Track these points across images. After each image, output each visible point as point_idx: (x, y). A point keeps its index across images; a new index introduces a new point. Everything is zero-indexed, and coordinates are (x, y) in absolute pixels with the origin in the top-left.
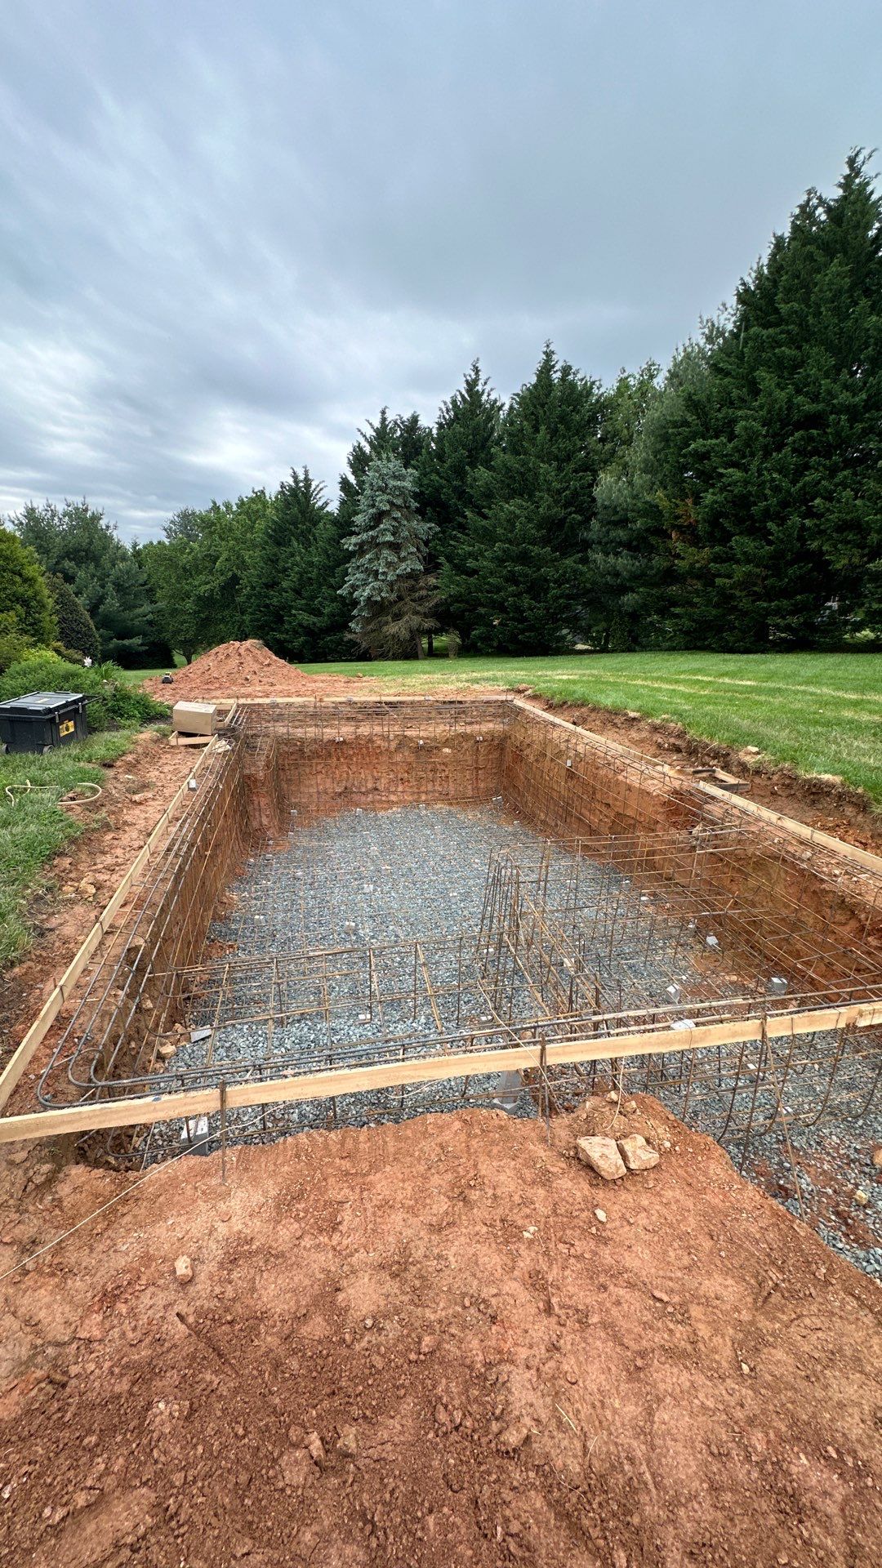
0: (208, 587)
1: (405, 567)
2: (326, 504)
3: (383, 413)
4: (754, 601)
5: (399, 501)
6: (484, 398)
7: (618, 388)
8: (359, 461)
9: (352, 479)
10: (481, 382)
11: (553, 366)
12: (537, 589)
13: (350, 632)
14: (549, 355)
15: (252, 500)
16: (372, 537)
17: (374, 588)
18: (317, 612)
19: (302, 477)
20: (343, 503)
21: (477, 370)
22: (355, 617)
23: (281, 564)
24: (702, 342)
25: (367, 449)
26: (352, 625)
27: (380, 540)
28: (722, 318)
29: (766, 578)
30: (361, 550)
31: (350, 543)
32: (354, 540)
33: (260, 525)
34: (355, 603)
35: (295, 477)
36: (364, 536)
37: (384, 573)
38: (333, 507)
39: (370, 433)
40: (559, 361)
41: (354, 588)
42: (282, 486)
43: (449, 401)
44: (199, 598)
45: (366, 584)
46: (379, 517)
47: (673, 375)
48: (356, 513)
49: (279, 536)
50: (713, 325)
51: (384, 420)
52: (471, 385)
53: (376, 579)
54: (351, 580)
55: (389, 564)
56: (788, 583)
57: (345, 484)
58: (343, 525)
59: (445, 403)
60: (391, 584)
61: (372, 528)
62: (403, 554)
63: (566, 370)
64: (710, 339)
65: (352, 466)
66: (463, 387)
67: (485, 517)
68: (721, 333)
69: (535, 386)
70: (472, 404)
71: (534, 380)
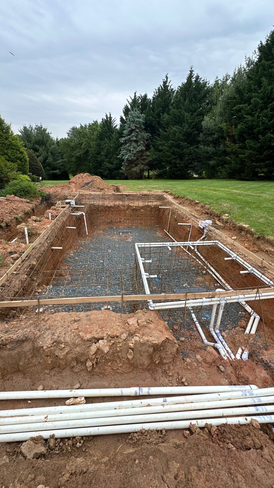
0: (79, 153)
1: (139, 149)
2: (116, 126)
3: (135, 94)
4: (252, 163)
5: (138, 126)
6: (169, 88)
7: (215, 84)
8: (126, 111)
9: (124, 118)
10: (168, 82)
11: (193, 76)
12: (181, 157)
13: (121, 169)
14: (191, 71)
15: (93, 124)
16: (129, 138)
17: (129, 156)
18: (112, 163)
19: (109, 116)
20: (121, 126)
21: (167, 78)
22: (123, 165)
23: (101, 146)
24: (245, 66)
25: (129, 107)
26: (122, 168)
27: (131, 139)
28: (254, 57)
29: (257, 155)
30: (125, 143)
31: (122, 140)
32: (123, 139)
33: (95, 133)
34: (123, 160)
35: (107, 116)
36: (127, 138)
37: (133, 151)
38: (118, 127)
39: (131, 101)
40: (195, 74)
41: (123, 155)
42: (103, 119)
43: (157, 89)
44: (77, 157)
45: (127, 154)
46: (131, 131)
47: (233, 80)
48: (125, 130)
49: (101, 137)
50: (250, 60)
51: (135, 96)
52: (165, 83)
53: (130, 153)
54: (122, 153)
55: (134, 148)
56: (264, 157)
57: (122, 119)
58: (120, 134)
59: (156, 90)
60: (135, 154)
61: (129, 135)
62: (139, 144)
63: (197, 77)
64: (248, 65)
65: (124, 113)
66: (162, 84)
67: (166, 132)
68: (252, 63)
69: (186, 84)
70: (164, 90)
71: (185, 81)
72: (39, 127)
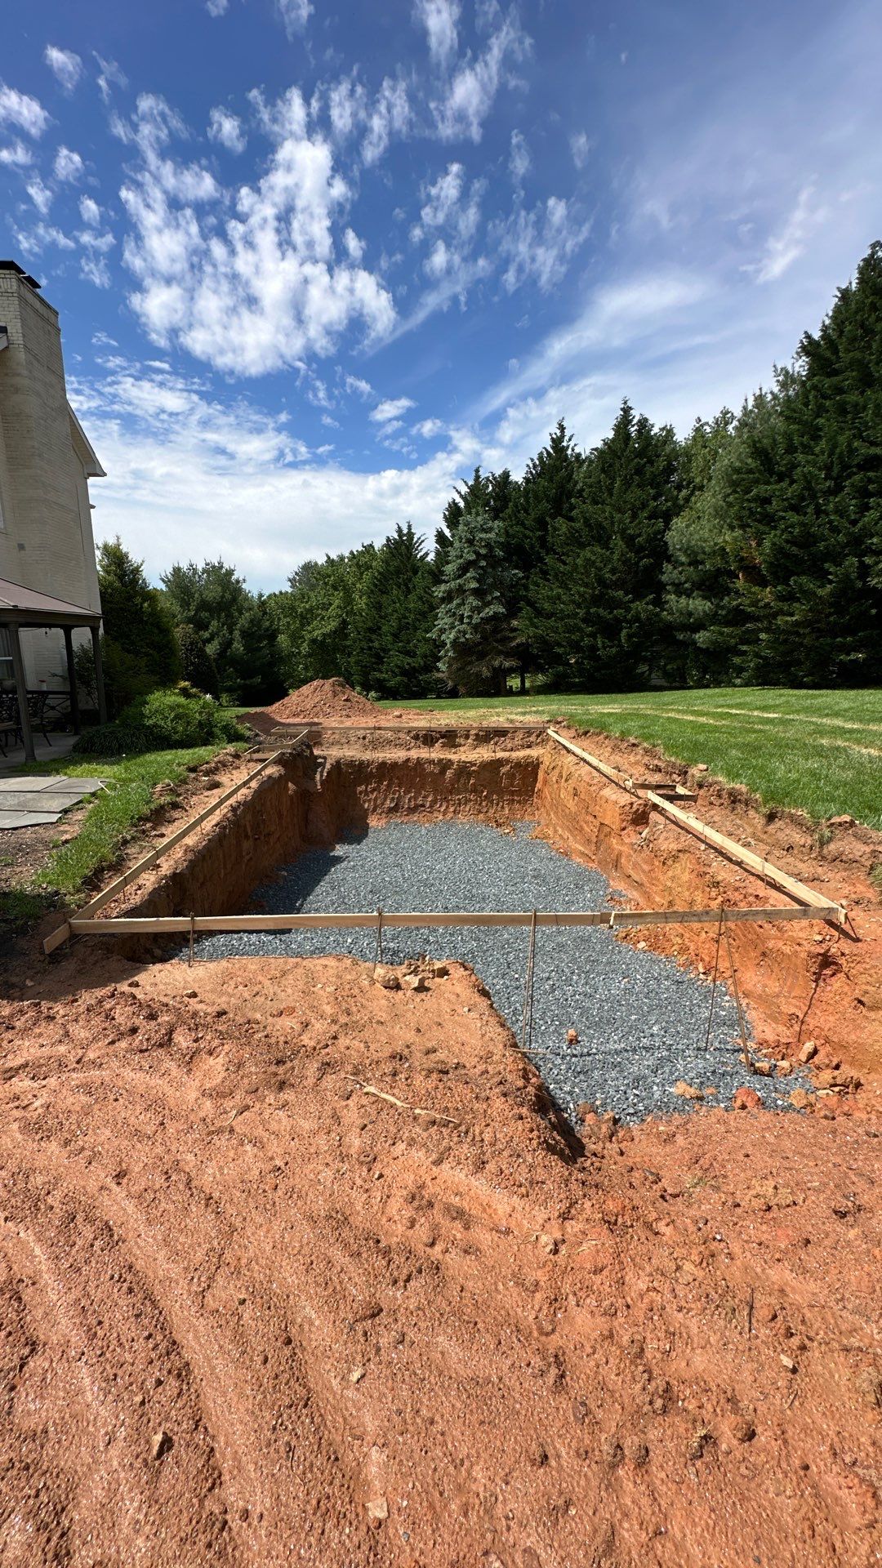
0: (321, 631)
1: (489, 611)
2: (427, 554)
3: (477, 471)
6: (569, 452)
7: (694, 437)
8: (453, 515)
9: (447, 532)
11: (631, 421)
12: (610, 630)
13: (438, 670)
14: (626, 411)
15: (361, 553)
16: (460, 585)
17: (459, 631)
19: (405, 531)
20: (438, 553)
21: (562, 428)
22: (442, 657)
24: (776, 389)
25: (462, 504)
26: (439, 665)
27: (466, 587)
28: (797, 365)
30: (448, 598)
31: (440, 591)
32: (443, 587)
33: (367, 576)
34: (443, 645)
35: (400, 531)
36: (453, 585)
37: (469, 617)
39: (464, 490)
40: (636, 415)
41: (442, 631)
42: (388, 540)
43: (535, 457)
45: (454, 628)
47: (743, 424)
48: (448, 563)
50: (787, 372)
51: (477, 477)
52: (557, 442)
53: (462, 623)
55: (474, 609)
57: (440, 537)
58: (436, 575)
59: (532, 460)
60: (475, 627)
61: (460, 577)
62: (488, 599)
63: (643, 423)
64: (784, 386)
65: (446, 519)
66: (548, 444)
67: (565, 563)
68: (794, 381)
69: (613, 440)
70: (557, 459)
71: (611, 435)
72: (214, 567)
